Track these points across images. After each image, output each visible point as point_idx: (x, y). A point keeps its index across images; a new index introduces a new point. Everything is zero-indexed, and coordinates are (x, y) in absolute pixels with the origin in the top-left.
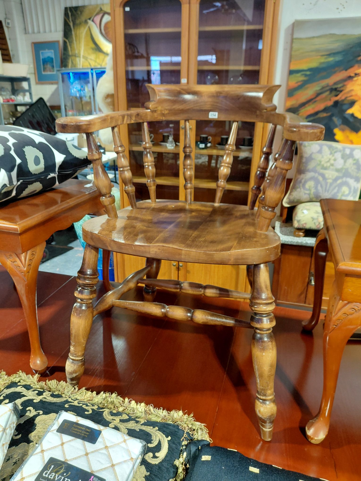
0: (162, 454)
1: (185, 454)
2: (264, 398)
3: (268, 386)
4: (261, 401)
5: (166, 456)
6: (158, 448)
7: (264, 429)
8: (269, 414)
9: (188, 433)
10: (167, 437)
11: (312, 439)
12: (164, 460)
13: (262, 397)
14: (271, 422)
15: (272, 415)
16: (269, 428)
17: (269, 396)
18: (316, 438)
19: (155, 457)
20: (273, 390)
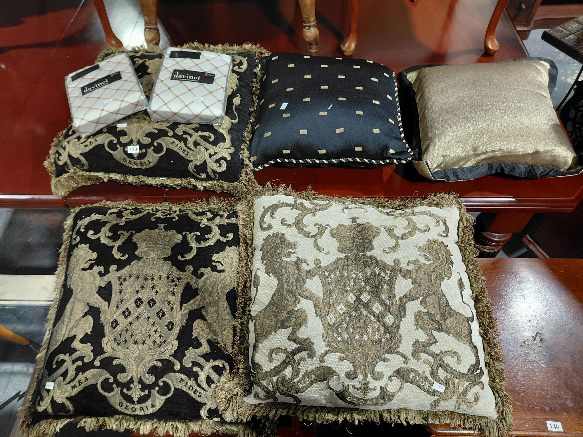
0: (245, 66)
1: (260, 66)
2: (309, 24)
3: (311, 14)
4: (307, 28)
5: (248, 67)
6: (241, 63)
7: (311, 51)
8: (314, 37)
9: (258, 55)
10: (245, 57)
11: (346, 52)
12: (246, 70)
13: (307, 25)
14: (316, 44)
15: (316, 37)
16: (315, 49)
17: (312, 22)
18: (348, 50)
19: (240, 68)
20: (315, 17)
